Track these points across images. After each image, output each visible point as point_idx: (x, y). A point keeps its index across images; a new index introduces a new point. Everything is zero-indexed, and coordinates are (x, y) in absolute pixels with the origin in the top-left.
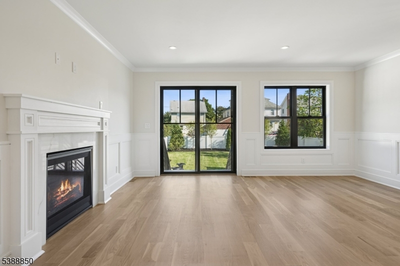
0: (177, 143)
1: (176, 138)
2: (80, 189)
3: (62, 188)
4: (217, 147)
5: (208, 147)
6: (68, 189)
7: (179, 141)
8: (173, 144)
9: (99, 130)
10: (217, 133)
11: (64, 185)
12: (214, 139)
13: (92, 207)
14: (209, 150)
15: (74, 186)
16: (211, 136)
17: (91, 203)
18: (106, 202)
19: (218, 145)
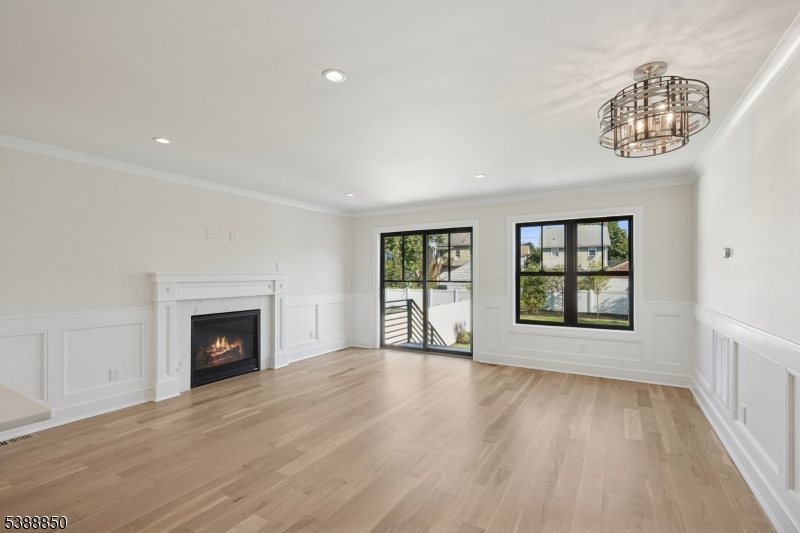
0: (532, 300)
1: (530, 294)
2: (241, 351)
3: (218, 344)
4: (609, 311)
5: (593, 311)
6: (225, 348)
7: (536, 298)
8: (526, 302)
9: (270, 292)
10: (608, 285)
11: (221, 342)
12: (602, 297)
13: (259, 370)
14: (595, 315)
15: (233, 346)
16: (597, 292)
17: (258, 364)
18: (276, 367)
19: (612, 307)
